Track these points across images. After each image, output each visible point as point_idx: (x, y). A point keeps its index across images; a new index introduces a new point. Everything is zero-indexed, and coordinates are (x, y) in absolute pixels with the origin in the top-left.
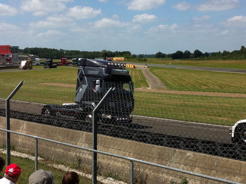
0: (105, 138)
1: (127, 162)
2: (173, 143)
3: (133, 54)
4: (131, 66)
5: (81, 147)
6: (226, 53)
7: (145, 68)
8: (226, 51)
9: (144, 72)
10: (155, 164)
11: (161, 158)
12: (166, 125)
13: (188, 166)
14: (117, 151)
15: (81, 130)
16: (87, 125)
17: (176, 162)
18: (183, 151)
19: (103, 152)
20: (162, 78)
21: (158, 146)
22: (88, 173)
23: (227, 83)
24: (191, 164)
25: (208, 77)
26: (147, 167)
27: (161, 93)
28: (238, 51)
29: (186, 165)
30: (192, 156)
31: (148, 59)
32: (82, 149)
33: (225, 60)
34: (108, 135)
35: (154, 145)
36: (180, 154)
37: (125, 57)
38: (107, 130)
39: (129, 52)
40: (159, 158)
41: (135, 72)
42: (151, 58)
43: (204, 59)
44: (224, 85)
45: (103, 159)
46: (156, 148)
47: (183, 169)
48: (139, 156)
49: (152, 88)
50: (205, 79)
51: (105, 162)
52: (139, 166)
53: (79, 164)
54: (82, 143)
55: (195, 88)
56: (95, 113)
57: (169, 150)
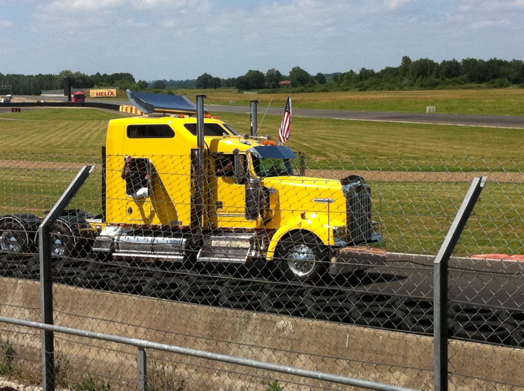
0: (73, 293)
1: (130, 352)
2: (243, 299)
3: (139, 80)
4: (136, 110)
5: (10, 319)
6: (366, 74)
8: (367, 69)
10: (199, 352)
11: (214, 335)
13: (280, 354)
14: (103, 325)
15: (9, 274)
16: (26, 263)
17: (251, 343)
18: (268, 316)
19: (69, 329)
21: (206, 307)
22: (32, 383)
23: (371, 146)
24: (288, 349)
25: (326, 134)
26: (181, 360)
28: (395, 68)
29: (275, 350)
30: (291, 326)
31: (178, 92)
32: (15, 324)
33: (365, 90)
34: (80, 286)
35: (195, 306)
36: (261, 324)
37: (121, 88)
38: (77, 273)
39: (129, 74)
40: (210, 337)
42: (186, 88)
43: (315, 89)
44: (364, 153)
45: (69, 347)
47: (269, 361)
48: (160, 336)
50: (319, 140)
51: (75, 354)
52: (161, 359)
53: (9, 362)
54: (15, 308)
56: (46, 232)
57: (235, 317)
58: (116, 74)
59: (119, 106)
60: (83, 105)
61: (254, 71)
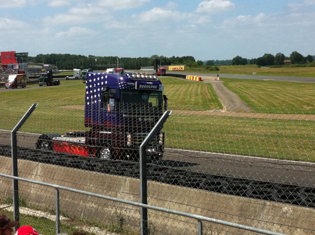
0: (159, 186)
1: (192, 222)
2: (262, 193)
3: (198, 60)
4: (196, 78)
5: (123, 200)
7: (217, 80)
9: (214, 87)
10: (234, 224)
11: (243, 214)
12: (251, 166)
13: (285, 228)
14: (177, 206)
15: (122, 174)
16: (131, 168)
17: (267, 220)
18: (276, 204)
19: (157, 208)
20: (242, 96)
21: (238, 197)
24: (290, 224)
25: (313, 93)
26: (223, 229)
27: (241, 118)
29: (281, 225)
30: (291, 211)
31: (221, 67)
32: (125, 203)
34: (163, 182)
35: (232, 196)
36: (272, 209)
37: (187, 65)
38: (161, 175)
39: (192, 57)
40: (241, 216)
41: (202, 87)
42: (225, 65)
43: (306, 65)
45: (156, 218)
46: (236, 201)
47: (278, 231)
48: (211, 213)
49: (228, 110)
50: (308, 96)
51: (159, 222)
52: (210, 227)
53: (121, 226)
54: (125, 194)
55: (292, 110)
56: (143, 150)
57: (256, 204)
58: (184, 57)
59: (186, 76)
60: (165, 75)
61: (268, 54)
